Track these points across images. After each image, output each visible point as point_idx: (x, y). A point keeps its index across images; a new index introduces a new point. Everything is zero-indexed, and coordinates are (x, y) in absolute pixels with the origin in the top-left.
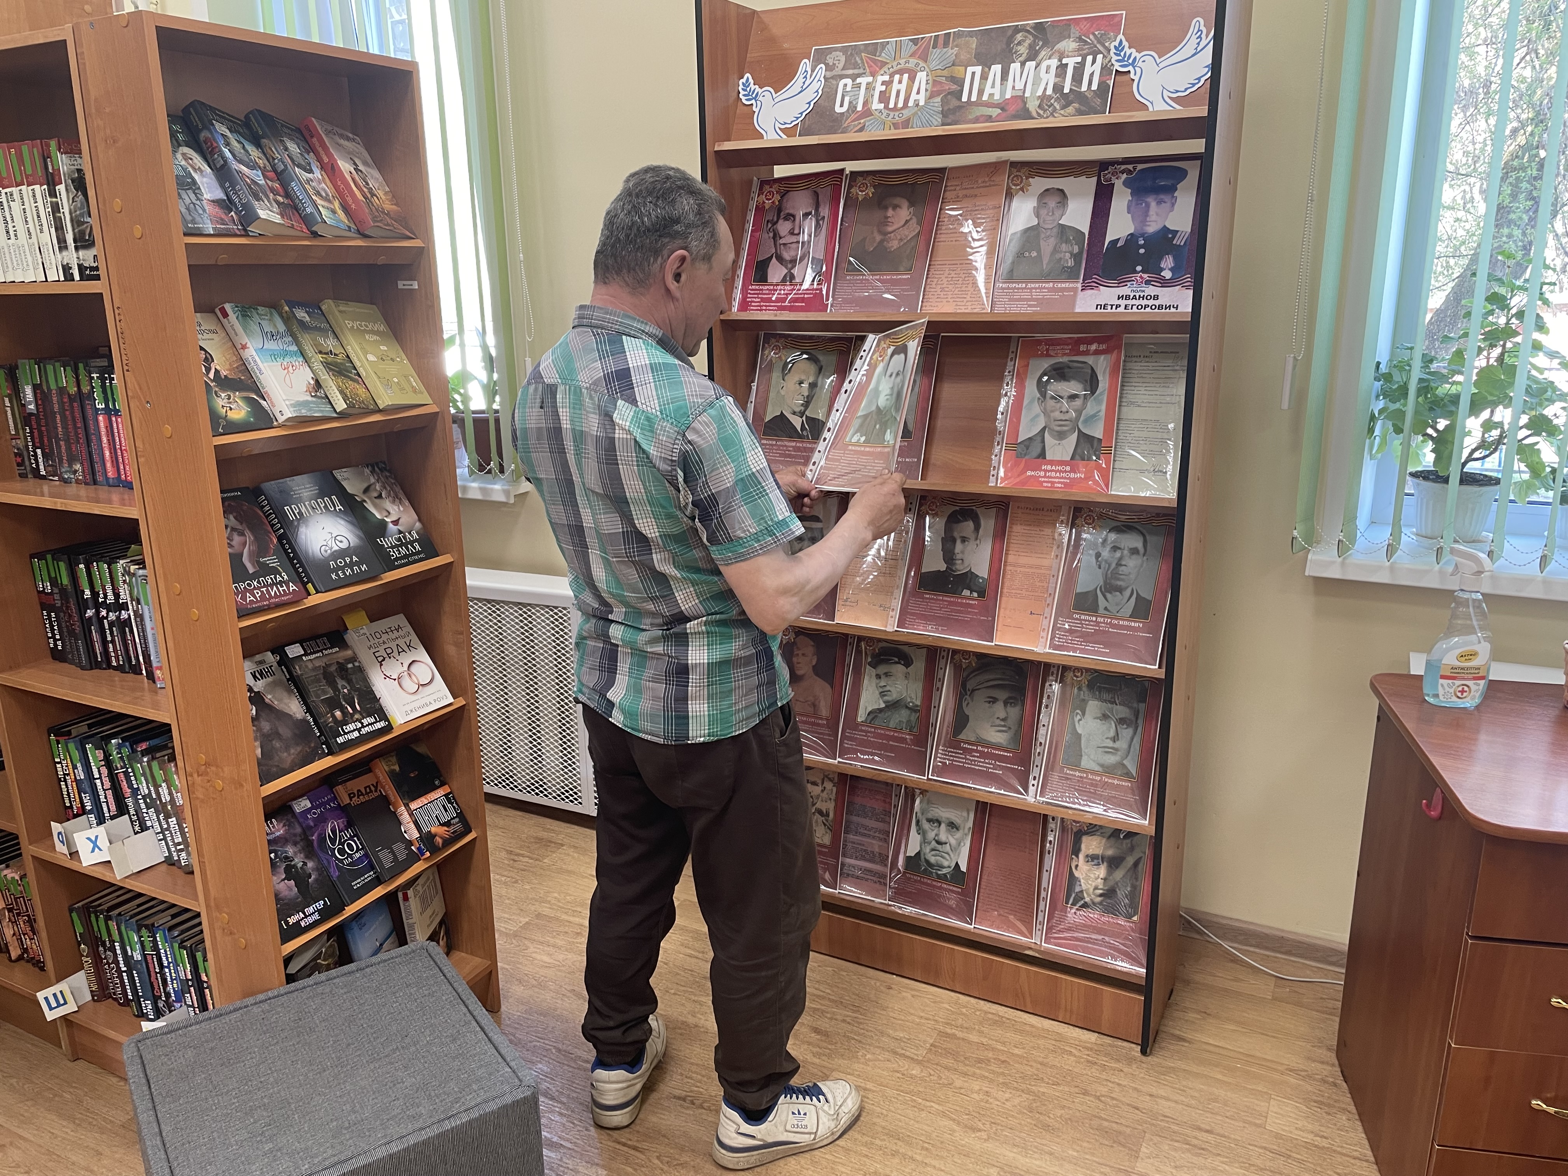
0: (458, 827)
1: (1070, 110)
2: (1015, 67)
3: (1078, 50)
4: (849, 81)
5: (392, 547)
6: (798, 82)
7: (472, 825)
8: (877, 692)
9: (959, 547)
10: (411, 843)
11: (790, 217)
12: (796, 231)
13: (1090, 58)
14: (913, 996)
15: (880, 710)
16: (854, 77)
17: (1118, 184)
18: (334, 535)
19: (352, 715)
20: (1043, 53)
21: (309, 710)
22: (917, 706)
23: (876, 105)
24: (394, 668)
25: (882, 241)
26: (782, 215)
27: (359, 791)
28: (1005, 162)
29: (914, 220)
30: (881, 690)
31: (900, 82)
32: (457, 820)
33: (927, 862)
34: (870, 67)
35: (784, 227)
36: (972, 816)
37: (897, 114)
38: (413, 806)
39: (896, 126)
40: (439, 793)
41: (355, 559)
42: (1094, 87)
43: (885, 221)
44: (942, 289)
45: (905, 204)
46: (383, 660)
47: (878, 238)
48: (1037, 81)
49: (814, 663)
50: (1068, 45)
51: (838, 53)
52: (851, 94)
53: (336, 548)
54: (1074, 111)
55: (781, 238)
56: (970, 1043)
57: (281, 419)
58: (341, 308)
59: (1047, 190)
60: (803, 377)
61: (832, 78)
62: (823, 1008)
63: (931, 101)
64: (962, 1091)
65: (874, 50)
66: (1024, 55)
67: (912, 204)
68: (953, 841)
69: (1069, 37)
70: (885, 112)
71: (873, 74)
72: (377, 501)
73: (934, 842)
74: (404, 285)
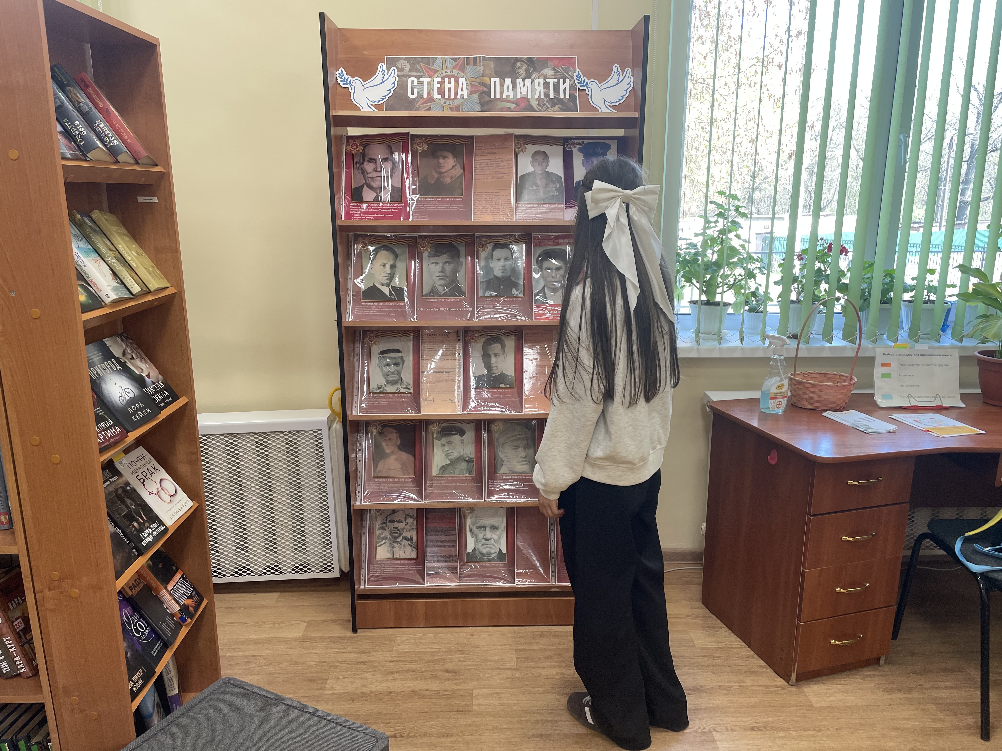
1: (556, 108)
2: (519, 81)
3: (554, 75)
4: (415, 79)
5: (154, 394)
6: (378, 77)
8: (444, 455)
9: (493, 360)
11: (372, 160)
12: (379, 169)
13: (562, 80)
14: (488, 635)
15: (448, 465)
16: (418, 77)
17: (575, 150)
18: (123, 389)
20: (534, 75)
22: (472, 458)
23: (436, 96)
24: (153, 486)
25: (438, 178)
26: (366, 159)
28: (512, 134)
29: (458, 166)
30: (446, 453)
31: (449, 83)
33: (481, 553)
34: (427, 72)
35: (369, 167)
36: (505, 519)
37: (451, 102)
39: (451, 109)
41: (141, 405)
42: (568, 96)
43: (439, 166)
44: (483, 207)
45: (450, 156)
46: (144, 481)
47: (436, 176)
48: (534, 90)
49: (399, 443)
50: (548, 71)
51: (404, 61)
52: (418, 87)
53: (128, 398)
54: (559, 109)
55: (368, 173)
57: (108, 300)
59: (536, 152)
60: (385, 262)
61: (403, 76)
62: (443, 657)
63: (472, 96)
65: (428, 62)
66: (524, 75)
67: (455, 156)
68: (495, 537)
69: (548, 67)
70: (443, 100)
71: (430, 77)
72: (132, 361)
73: (483, 541)
74: (144, 200)
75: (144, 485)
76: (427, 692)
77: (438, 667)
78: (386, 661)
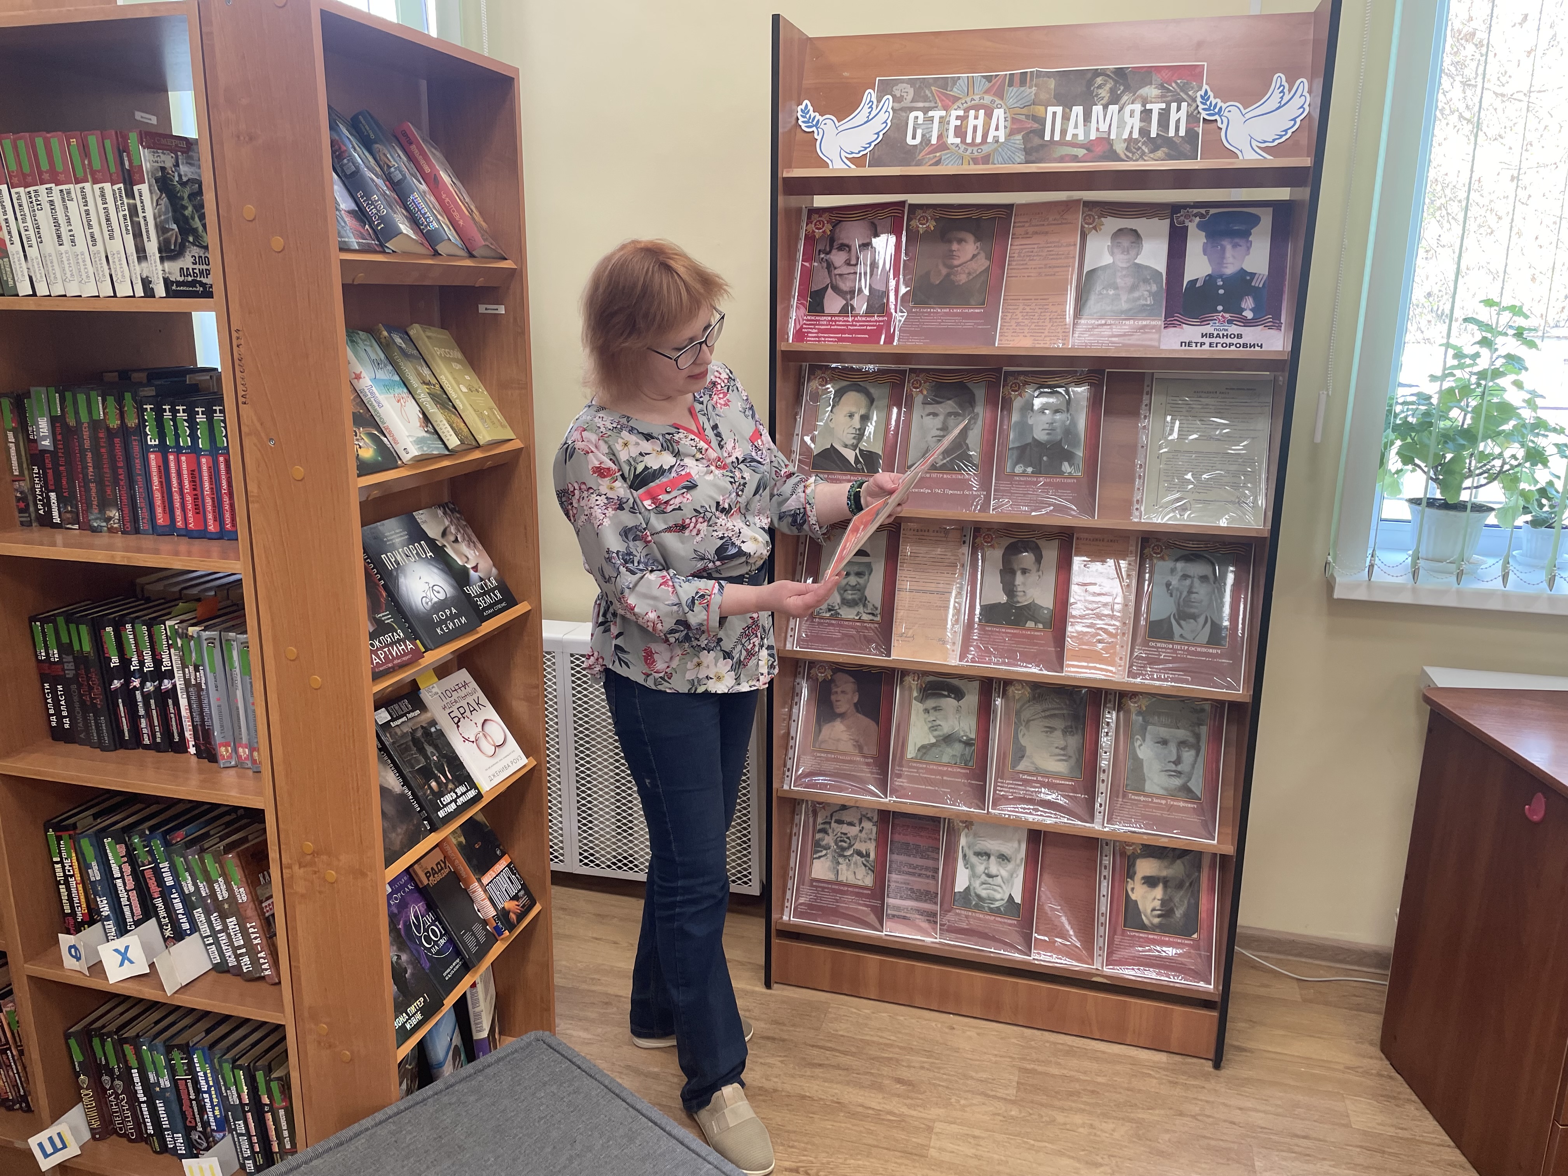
0: (524, 900)
1: (1160, 153)
2: (1097, 109)
3: (1162, 96)
4: (920, 114)
5: (478, 596)
6: (862, 113)
7: (536, 895)
8: (926, 728)
9: (1019, 579)
10: (485, 922)
11: (845, 247)
12: (853, 262)
13: (1174, 105)
14: (978, 1034)
15: (933, 745)
16: (925, 110)
17: (1192, 227)
18: (431, 586)
19: (446, 785)
20: (1125, 98)
21: (406, 783)
22: (972, 739)
23: (952, 139)
24: (470, 729)
25: (948, 275)
26: (836, 245)
27: (432, 869)
28: (1078, 201)
29: (983, 255)
30: (930, 725)
31: (976, 118)
32: (522, 892)
33: (978, 896)
34: (941, 101)
35: (837, 258)
36: (1024, 846)
37: (975, 149)
38: (486, 880)
39: (975, 161)
40: (502, 864)
41: (454, 611)
42: (1182, 133)
43: (950, 255)
44: (1018, 324)
45: (970, 238)
46: (459, 721)
47: (944, 271)
48: (1122, 124)
49: (856, 700)
50: (1151, 91)
51: (905, 85)
52: (925, 126)
53: (435, 600)
54: (1163, 155)
55: (835, 268)
56: (1053, 1076)
57: (406, 458)
58: (429, 334)
59: (1120, 230)
60: (853, 410)
61: (902, 109)
62: (896, 1056)
63: (1012, 138)
64: (1068, 1127)
65: (945, 84)
66: (1106, 99)
67: (978, 239)
68: (1004, 873)
69: (1151, 84)
70: (962, 147)
71: (946, 108)
72: (455, 545)
73: (984, 877)
74: (486, 309)
75: (458, 727)
76: (860, 1109)
77: (885, 1071)
78: (805, 1043)
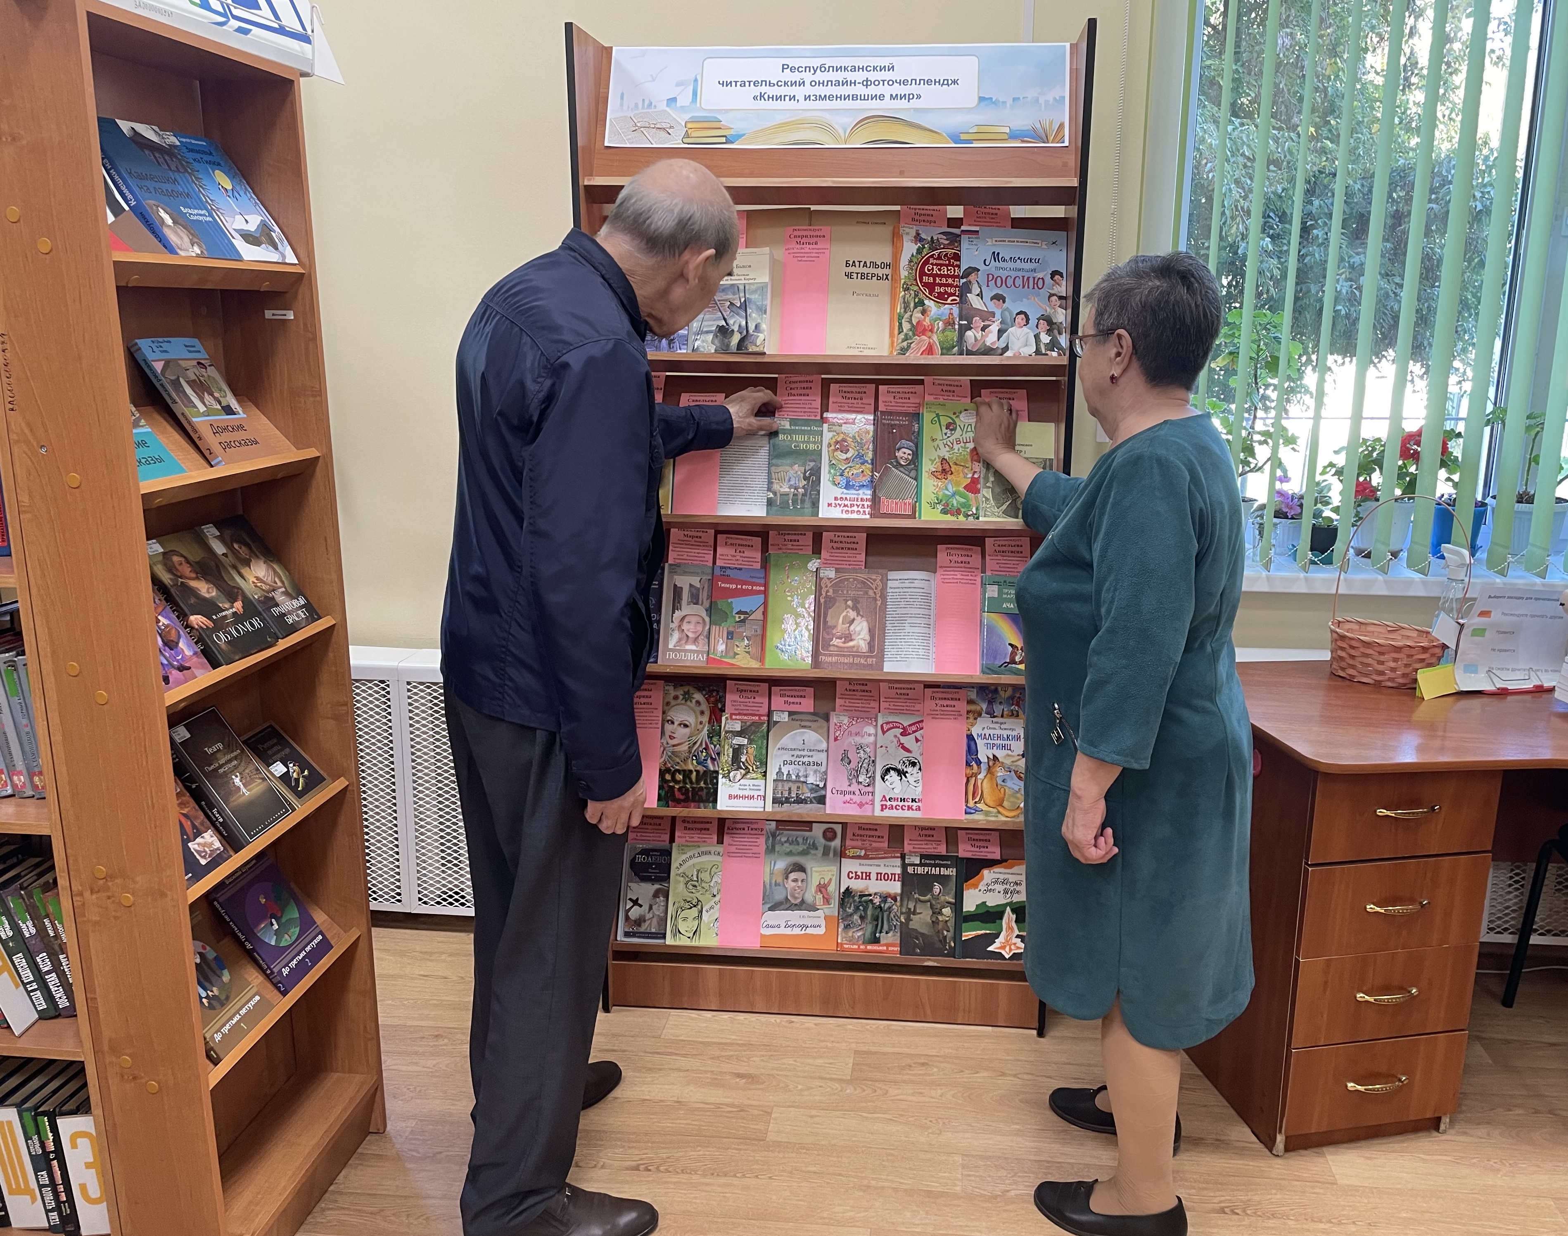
14: (816, 1024)
62: (737, 1053)
74: (273, 315)
76: (702, 1106)
77: (726, 1067)
78: (645, 1052)
